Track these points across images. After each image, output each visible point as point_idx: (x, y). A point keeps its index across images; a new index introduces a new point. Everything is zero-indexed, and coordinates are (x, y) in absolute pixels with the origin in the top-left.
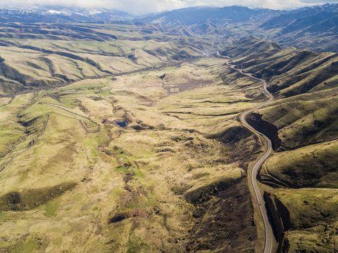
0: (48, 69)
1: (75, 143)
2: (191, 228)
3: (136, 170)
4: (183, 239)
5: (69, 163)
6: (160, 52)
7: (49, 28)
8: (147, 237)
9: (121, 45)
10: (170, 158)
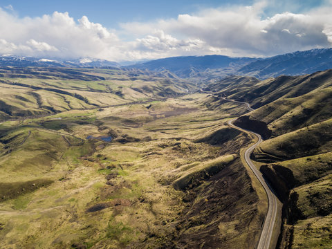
0: (36, 101)
1: (55, 152)
2: (181, 211)
3: (120, 171)
4: (173, 221)
5: (47, 167)
6: (146, 89)
7: (40, 70)
8: (131, 222)
9: (108, 84)
10: (157, 159)
